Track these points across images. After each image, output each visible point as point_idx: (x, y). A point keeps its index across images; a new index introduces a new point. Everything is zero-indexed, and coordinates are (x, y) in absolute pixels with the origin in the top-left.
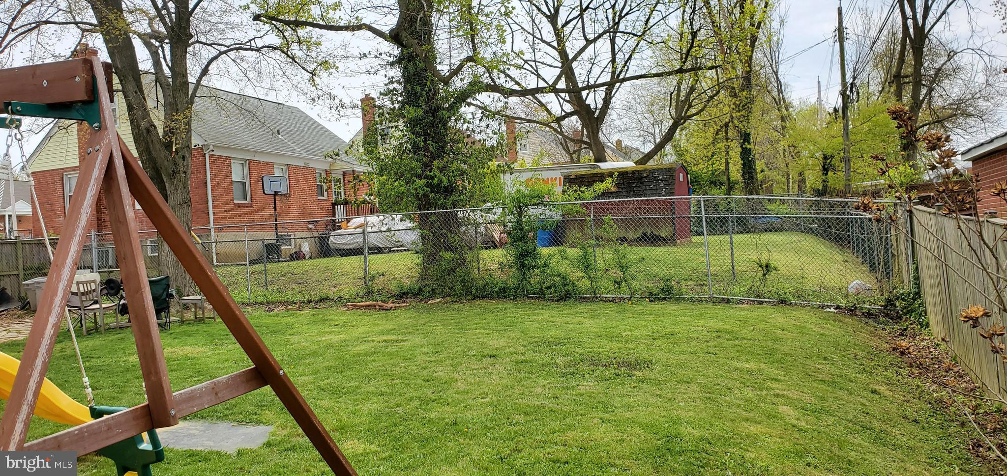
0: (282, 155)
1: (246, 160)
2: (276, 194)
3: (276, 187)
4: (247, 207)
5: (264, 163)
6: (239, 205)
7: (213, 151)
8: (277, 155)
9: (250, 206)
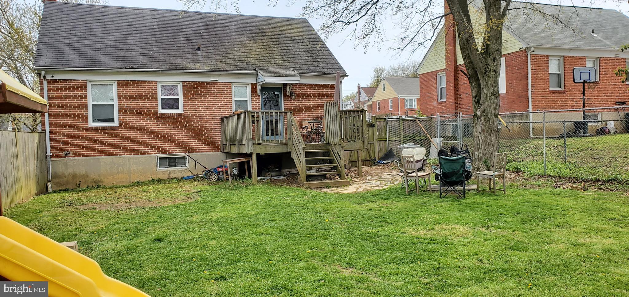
0: (594, 50)
1: (561, 57)
2: (585, 82)
3: (585, 77)
4: (560, 93)
5: (577, 57)
6: (554, 92)
7: (534, 51)
8: (589, 50)
9: (563, 92)
